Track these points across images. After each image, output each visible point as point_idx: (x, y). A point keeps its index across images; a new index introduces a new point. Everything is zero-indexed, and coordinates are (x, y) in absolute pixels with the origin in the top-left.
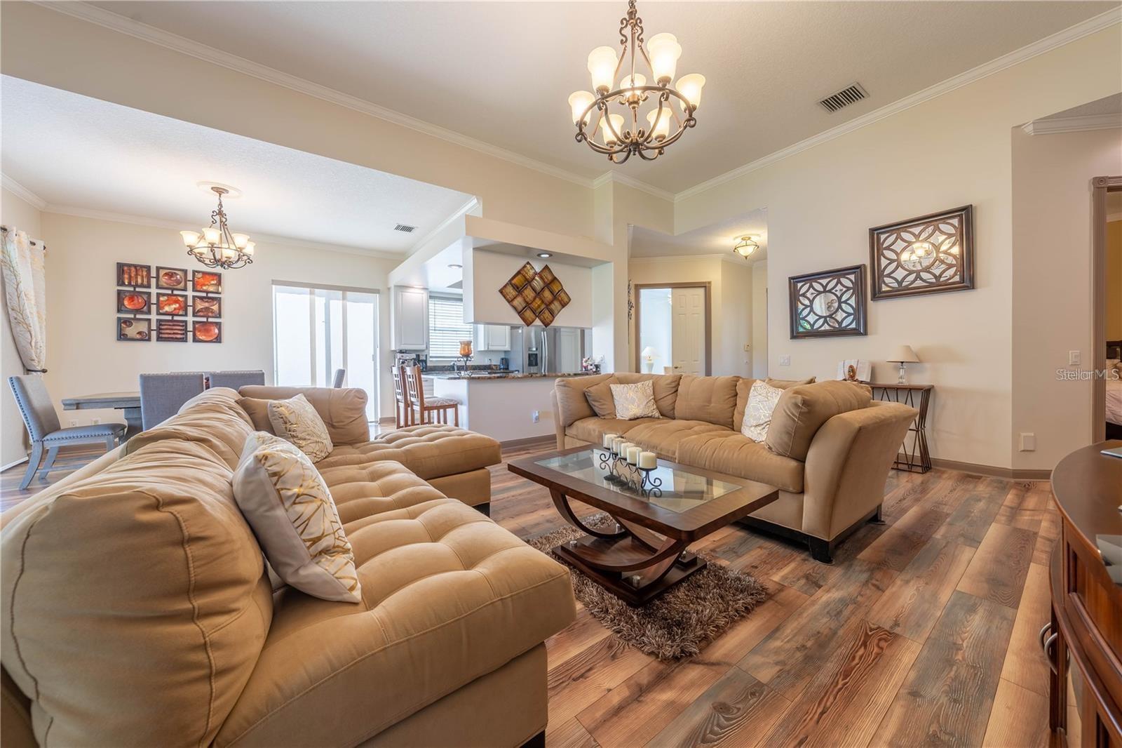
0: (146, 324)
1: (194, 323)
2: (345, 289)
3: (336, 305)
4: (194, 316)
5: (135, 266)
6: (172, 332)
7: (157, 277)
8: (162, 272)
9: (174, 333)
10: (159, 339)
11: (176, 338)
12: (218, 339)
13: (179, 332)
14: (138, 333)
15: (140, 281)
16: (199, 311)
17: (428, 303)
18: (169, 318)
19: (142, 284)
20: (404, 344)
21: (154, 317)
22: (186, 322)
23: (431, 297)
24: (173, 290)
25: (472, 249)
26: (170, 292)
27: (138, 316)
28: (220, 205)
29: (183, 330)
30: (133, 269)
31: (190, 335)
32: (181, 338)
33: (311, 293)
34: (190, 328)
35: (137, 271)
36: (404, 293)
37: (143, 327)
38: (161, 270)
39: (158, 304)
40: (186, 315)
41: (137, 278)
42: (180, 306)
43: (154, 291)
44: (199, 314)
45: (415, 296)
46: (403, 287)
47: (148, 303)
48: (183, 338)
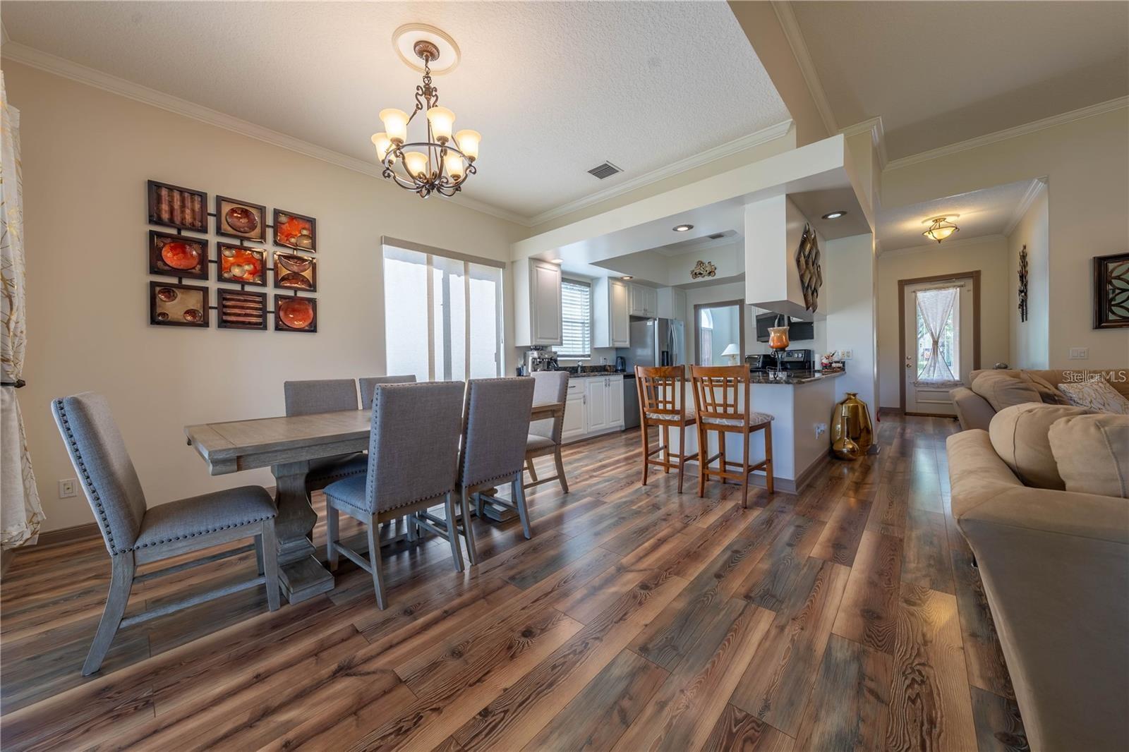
0: (200, 295)
1: (277, 297)
2: (467, 259)
3: (457, 282)
4: (277, 285)
5: (182, 191)
6: (243, 312)
7: (218, 215)
8: (226, 208)
9: (246, 315)
10: (223, 324)
11: (250, 323)
12: (313, 328)
13: (255, 313)
14: (188, 312)
15: (188, 218)
16: (283, 279)
17: (561, 288)
18: (237, 287)
19: (193, 224)
20: (540, 338)
21: (213, 284)
22: (264, 296)
23: (564, 280)
24: (242, 239)
25: (784, 196)
26: (237, 242)
27: (186, 282)
28: (427, 76)
29: (260, 309)
30: (176, 195)
31: (271, 319)
32: (256, 324)
33: (429, 262)
34: (271, 306)
35: (183, 200)
36: (539, 269)
37: (193, 301)
38: (224, 204)
39: (219, 262)
40: (264, 284)
41: (183, 212)
42: (255, 267)
43: (212, 238)
44: (283, 283)
45: (549, 273)
46: (537, 261)
47: (203, 260)
48: (260, 324)
